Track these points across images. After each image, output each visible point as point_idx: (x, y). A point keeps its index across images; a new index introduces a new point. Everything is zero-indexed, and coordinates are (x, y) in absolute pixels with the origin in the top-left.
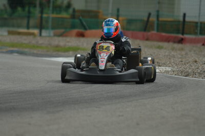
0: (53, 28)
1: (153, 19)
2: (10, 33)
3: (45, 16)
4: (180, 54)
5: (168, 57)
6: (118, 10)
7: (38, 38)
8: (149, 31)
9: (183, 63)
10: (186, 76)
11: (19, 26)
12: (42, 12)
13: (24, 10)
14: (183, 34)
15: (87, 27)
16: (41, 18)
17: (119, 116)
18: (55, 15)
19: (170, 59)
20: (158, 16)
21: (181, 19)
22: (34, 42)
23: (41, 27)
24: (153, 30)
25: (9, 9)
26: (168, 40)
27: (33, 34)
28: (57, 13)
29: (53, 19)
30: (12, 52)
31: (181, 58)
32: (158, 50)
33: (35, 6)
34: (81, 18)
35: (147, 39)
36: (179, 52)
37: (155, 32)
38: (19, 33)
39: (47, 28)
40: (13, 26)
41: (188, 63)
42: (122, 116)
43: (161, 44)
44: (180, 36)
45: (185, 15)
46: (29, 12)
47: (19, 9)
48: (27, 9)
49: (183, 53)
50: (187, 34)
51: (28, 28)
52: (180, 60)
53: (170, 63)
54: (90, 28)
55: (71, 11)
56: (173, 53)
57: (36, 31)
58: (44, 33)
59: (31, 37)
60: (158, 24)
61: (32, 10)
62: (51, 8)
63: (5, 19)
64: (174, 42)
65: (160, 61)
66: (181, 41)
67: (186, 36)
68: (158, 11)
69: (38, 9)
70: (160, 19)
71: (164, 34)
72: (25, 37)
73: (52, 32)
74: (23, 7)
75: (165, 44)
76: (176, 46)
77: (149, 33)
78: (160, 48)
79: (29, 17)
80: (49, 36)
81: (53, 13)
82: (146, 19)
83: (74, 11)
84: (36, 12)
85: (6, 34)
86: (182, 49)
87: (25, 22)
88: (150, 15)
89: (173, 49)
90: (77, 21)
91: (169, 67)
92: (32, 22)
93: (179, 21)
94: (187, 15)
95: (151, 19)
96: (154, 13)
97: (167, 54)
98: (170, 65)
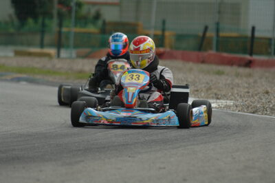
0: (76, 46)
1: (211, 34)
2: (17, 53)
3: (64, 30)
4: (246, 83)
5: (231, 86)
6: (164, 23)
7: (55, 61)
8: (206, 50)
9: (250, 94)
10: (253, 113)
11: (30, 44)
12: (60, 25)
13: (36, 22)
14: (251, 54)
16: (60, 33)
17: (160, 168)
18: (78, 29)
19: (232, 88)
20: (218, 31)
21: (249, 34)
22: (49, 66)
23: (59, 45)
24: (211, 49)
25: (16, 21)
26: (230, 63)
27: (48, 55)
28: (81, 27)
29: (76, 34)
30: (18, 80)
31: (247, 88)
32: (217, 76)
33: (51, 17)
35: (203, 62)
36: (245, 79)
37: (213, 52)
38: (30, 54)
39: (68, 47)
40: (22, 44)
41: (256, 95)
42: (164, 168)
43: (221, 68)
44: (248, 57)
45: (253, 29)
46: (44, 25)
47: (30, 21)
48: (40, 20)
49: (251, 80)
50: (257, 54)
51: (42, 46)
52: (246, 90)
53: (232, 95)
55: (100, 23)
56: (237, 81)
57: (53, 51)
58: (64, 53)
59: (45, 60)
60: (217, 41)
61: (47, 21)
62: (73, 20)
63: (12, 35)
64: (240, 65)
65: (219, 93)
66: (249, 64)
67: (255, 57)
68: (218, 24)
69: (55, 21)
70: (221, 34)
71: (225, 55)
72: (37, 59)
73: (74, 53)
74: (35, 17)
75: (227, 69)
76: (242, 70)
77: (205, 54)
78: (219, 73)
79: (43, 32)
80: (70, 58)
81: (76, 26)
82: (201, 34)
83: (104, 23)
84: (53, 24)
85: (11, 54)
86: (250, 75)
87: (38, 38)
88: (206, 29)
89: (237, 75)
91: (231, 100)
92: (47, 38)
93: (246, 37)
94: (257, 29)
95: (208, 34)
96: (212, 27)
97: (228, 82)
98: (233, 97)
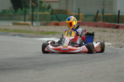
0: (40, 21)
1: (100, 14)
2: (14, 24)
3: (35, 13)
4: (117, 35)
5: (110, 37)
6: (79, 9)
7: (31, 27)
8: (98, 21)
9: (119, 40)
10: (120, 48)
11: (19, 20)
12: (33, 11)
13: (22, 10)
14: (118, 23)
15: (60, 20)
16: (33, 15)
17: (80, 72)
18: (41, 13)
19: (111, 38)
20: (103, 13)
21: (117, 14)
22: (28, 29)
23: (32, 20)
24: (100, 21)
25: (13, 10)
26: (109, 27)
27: (28, 24)
28: (42, 12)
29: (40, 15)
30: (15, 35)
31: (117, 37)
32: (103, 33)
33: (29, 8)
34: (57, 14)
35: (97, 26)
36: (116, 34)
37: (101, 22)
38: (20, 24)
39: (36, 21)
40: (16, 20)
41: (121, 40)
42: (82, 71)
43: (105, 29)
44: (117, 24)
45: (119, 11)
46: (25, 11)
47: (19, 9)
48: (24, 9)
49: (119, 34)
50: (121, 23)
51: (25, 21)
52: (117, 38)
53: (111, 40)
54: (62, 20)
55: (50, 10)
56: (112, 34)
57: (30, 23)
58: (35, 24)
59: (27, 26)
60: (103, 17)
61: (27, 10)
62: (39, 9)
63: (11, 16)
64: (113, 28)
65: (104, 39)
66: (117, 27)
68: (103, 10)
69: (31, 9)
70: (105, 14)
71: (107, 23)
72: (23, 26)
74: (21, 8)
75: (108, 29)
76: (115, 30)
77: (98, 23)
78: (104, 31)
79: (25, 14)
80: (38, 26)
81: (40, 11)
82: (96, 14)
83: (52, 10)
84: (30, 11)
85: (11, 24)
86: (118, 32)
87: (23, 17)
88: (98, 12)
89: (112, 32)
90: (54, 16)
91: (110, 42)
92: (27, 17)
93: (116, 16)
94: (121, 11)
96: (100, 11)
97: (109, 35)
98: (111, 41)
